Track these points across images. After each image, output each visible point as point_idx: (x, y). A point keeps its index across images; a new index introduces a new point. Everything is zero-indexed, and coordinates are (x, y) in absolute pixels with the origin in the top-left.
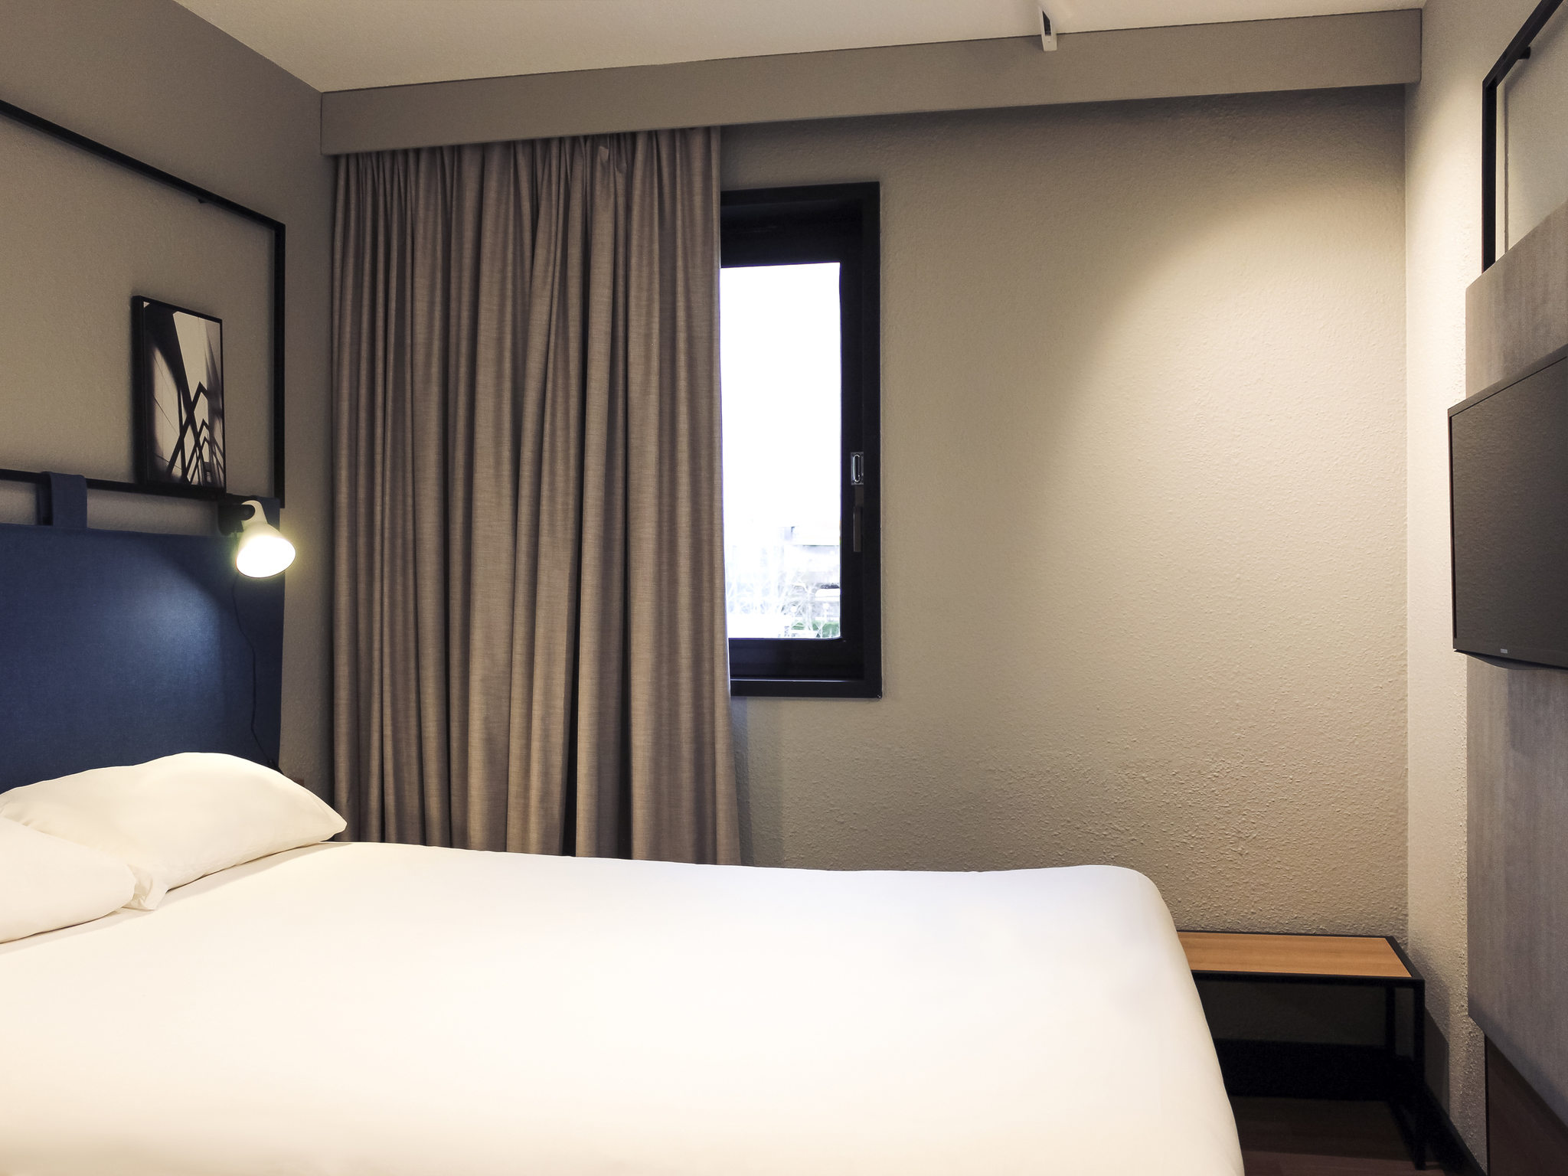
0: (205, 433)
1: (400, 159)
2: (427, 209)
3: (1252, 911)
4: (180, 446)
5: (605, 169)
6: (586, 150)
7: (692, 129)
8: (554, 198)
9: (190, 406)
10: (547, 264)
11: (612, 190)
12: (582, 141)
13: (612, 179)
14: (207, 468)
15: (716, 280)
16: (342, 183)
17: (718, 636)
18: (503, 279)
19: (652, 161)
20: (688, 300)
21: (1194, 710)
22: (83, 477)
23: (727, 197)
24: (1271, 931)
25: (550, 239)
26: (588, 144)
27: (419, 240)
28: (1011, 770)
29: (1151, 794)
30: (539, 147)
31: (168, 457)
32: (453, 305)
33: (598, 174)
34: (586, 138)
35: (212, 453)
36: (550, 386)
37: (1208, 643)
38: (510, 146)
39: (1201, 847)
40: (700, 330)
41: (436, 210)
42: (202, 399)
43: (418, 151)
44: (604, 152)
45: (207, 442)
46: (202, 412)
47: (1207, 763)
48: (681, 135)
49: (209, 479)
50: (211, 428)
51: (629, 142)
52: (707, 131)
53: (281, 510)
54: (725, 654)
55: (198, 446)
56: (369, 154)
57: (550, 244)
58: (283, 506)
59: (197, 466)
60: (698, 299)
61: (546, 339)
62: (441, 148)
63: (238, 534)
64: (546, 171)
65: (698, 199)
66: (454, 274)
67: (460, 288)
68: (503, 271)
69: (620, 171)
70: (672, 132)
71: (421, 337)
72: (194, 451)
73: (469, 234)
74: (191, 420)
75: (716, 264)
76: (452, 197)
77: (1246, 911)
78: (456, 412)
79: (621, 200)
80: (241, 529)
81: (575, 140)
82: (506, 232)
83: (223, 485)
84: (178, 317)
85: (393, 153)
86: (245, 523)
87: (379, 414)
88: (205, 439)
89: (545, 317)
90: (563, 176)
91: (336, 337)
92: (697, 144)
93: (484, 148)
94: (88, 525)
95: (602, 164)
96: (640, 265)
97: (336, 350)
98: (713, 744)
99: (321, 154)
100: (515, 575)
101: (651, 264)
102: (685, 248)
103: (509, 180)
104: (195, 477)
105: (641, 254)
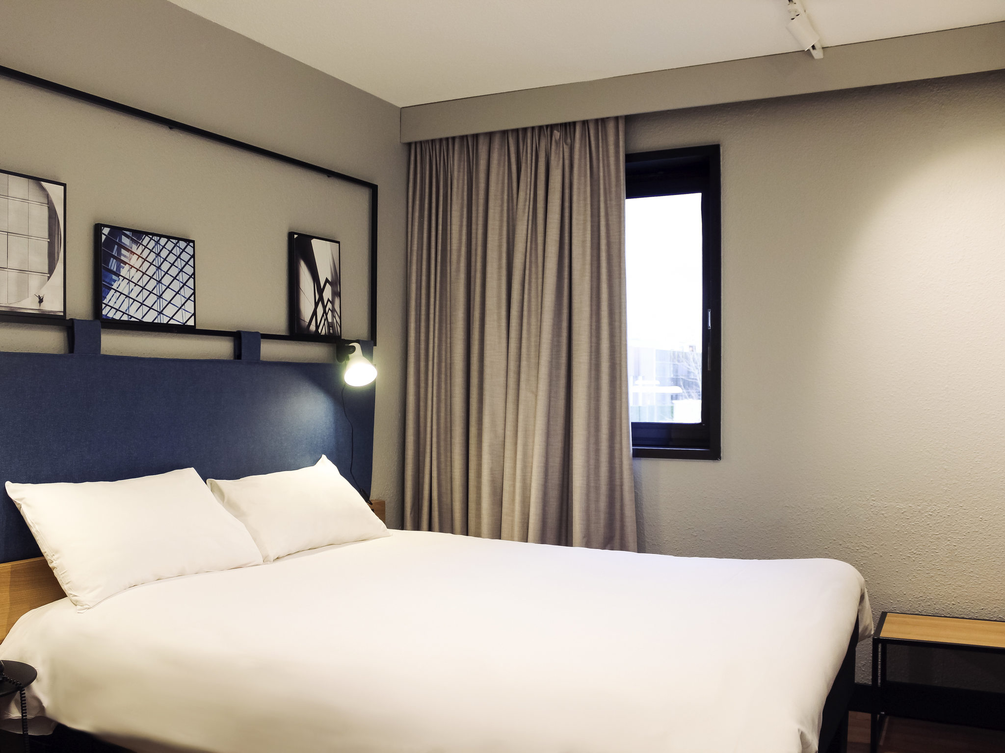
0: (329, 306)
1: (444, 143)
2: (459, 171)
3: (953, 603)
4: (315, 313)
5: (557, 143)
6: (547, 134)
7: (608, 118)
8: (529, 162)
9: (320, 291)
10: (525, 201)
11: (561, 156)
12: (545, 128)
13: (561, 149)
14: (331, 325)
15: (622, 207)
16: (412, 158)
17: (624, 421)
18: (502, 211)
19: (586, 139)
20: (607, 220)
21: (916, 472)
22: (258, 332)
23: (629, 157)
24: (965, 617)
25: (527, 186)
26: (549, 129)
27: (455, 189)
28: (799, 507)
29: (888, 525)
30: (520, 133)
31: (307, 320)
32: (474, 226)
33: (553, 147)
34: (547, 126)
35: (333, 316)
36: (527, 272)
37: (926, 429)
38: (504, 133)
39: (920, 560)
40: (614, 239)
41: (464, 172)
42: (328, 287)
43: (454, 138)
44: (557, 134)
45: (331, 310)
46: (327, 294)
47: (925, 506)
48: (602, 122)
49: (331, 331)
50: (333, 303)
51: (572, 127)
52: (617, 119)
53: (374, 347)
54: (628, 432)
55: (325, 313)
56: (427, 141)
57: (527, 189)
58: (375, 345)
59: (324, 324)
60: (613, 219)
61: (525, 244)
62: (467, 136)
63: (347, 362)
64: (525, 147)
65: (612, 160)
66: (474, 208)
67: (477, 217)
68: (502, 206)
69: (567, 144)
70: (596, 121)
71: (455, 246)
72: (323, 315)
73: (482, 186)
74: (321, 298)
75: (622, 198)
76: (473, 164)
77: (949, 603)
78: (475, 289)
79: (567, 162)
80: (348, 359)
81: (541, 128)
82: (503, 183)
83: (339, 334)
84: (314, 242)
85: (441, 140)
86: (350, 356)
87: (432, 290)
88: (329, 309)
89: (525, 232)
90: (534, 149)
91: (409, 246)
92: (611, 126)
93: (490, 135)
94: (261, 359)
95: (556, 141)
96: (579, 200)
97: (409, 254)
98: (622, 485)
99: (400, 142)
100: (507, 384)
101: (585, 199)
102: (605, 189)
103: (505, 152)
104: (323, 330)
105: (579, 193)
